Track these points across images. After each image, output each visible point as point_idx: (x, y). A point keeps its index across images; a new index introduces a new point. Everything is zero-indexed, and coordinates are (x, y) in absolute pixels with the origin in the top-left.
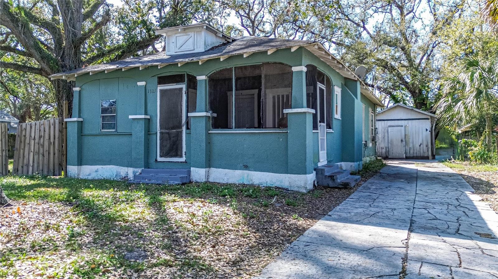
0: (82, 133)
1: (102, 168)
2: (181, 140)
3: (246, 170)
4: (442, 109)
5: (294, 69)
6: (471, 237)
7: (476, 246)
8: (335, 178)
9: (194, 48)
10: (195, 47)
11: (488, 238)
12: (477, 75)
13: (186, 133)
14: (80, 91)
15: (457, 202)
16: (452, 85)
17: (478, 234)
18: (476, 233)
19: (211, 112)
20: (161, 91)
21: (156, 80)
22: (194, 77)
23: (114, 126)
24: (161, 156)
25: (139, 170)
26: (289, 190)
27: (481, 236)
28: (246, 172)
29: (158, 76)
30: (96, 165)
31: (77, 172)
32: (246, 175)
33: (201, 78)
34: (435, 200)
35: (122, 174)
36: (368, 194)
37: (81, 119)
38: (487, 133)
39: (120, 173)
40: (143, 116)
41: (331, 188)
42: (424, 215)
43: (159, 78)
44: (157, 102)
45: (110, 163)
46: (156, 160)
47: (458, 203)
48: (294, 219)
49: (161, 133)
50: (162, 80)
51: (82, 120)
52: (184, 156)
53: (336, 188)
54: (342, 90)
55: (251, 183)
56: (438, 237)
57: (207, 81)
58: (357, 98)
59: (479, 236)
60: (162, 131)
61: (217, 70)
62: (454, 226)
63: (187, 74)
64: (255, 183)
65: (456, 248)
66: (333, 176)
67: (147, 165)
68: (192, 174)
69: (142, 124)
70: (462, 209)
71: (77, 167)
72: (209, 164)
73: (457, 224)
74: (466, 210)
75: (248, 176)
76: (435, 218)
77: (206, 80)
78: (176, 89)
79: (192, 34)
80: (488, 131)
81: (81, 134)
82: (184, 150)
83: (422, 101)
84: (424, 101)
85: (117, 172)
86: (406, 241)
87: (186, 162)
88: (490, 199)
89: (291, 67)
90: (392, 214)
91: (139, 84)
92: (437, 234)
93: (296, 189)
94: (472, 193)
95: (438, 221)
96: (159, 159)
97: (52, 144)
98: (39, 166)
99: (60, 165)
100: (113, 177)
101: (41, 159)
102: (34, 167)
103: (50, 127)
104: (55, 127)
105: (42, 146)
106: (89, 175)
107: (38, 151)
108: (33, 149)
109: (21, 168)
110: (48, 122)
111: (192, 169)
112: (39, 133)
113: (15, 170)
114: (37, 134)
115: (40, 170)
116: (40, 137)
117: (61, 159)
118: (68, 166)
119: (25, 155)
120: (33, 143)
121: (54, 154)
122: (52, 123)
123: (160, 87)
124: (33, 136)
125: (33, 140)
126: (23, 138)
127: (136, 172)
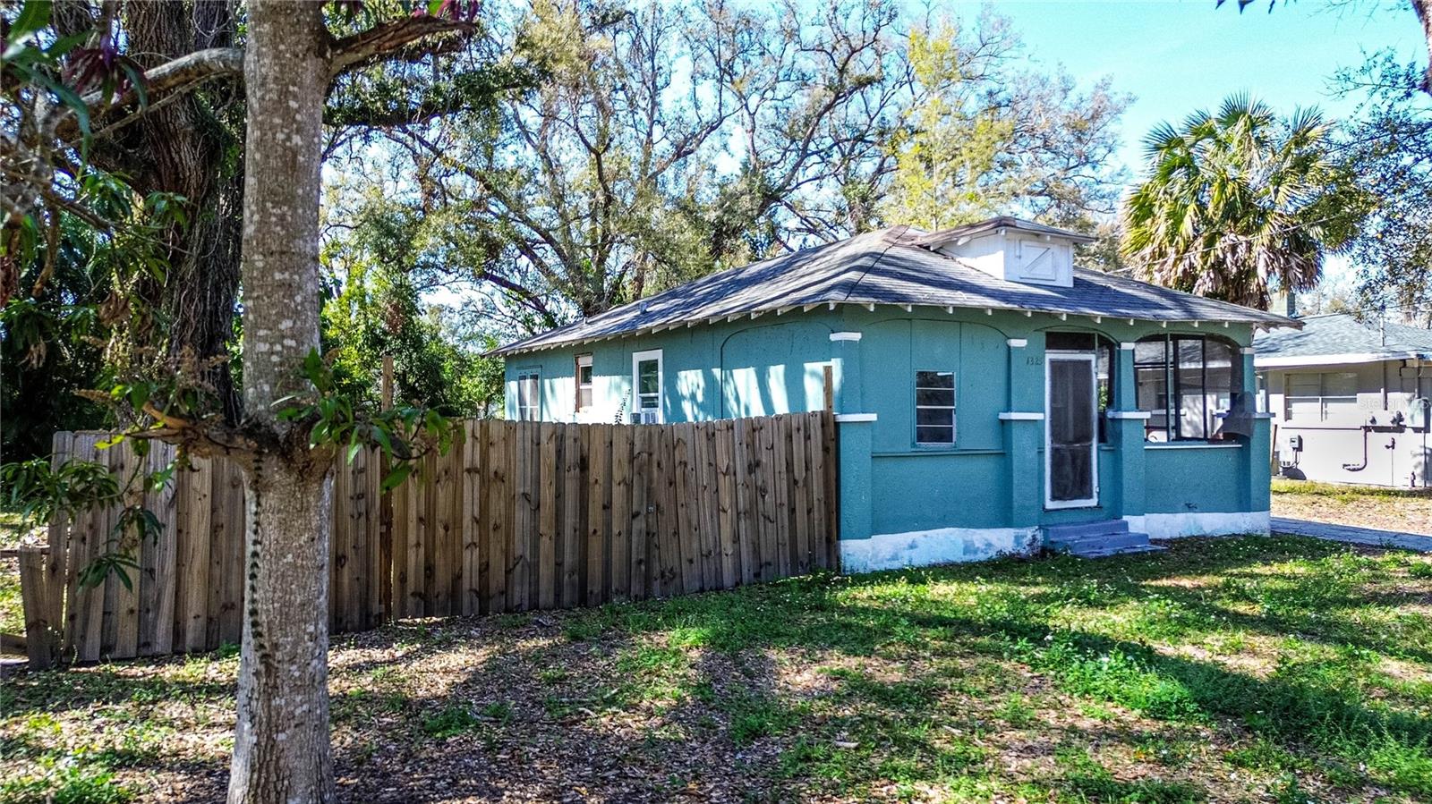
1: (925, 536)
2: (1091, 465)
3: (1190, 511)
5: (1244, 351)
13: (1099, 450)
14: (860, 343)
20: (1052, 362)
21: (1043, 339)
23: (945, 436)
24: (1054, 498)
28: (1190, 514)
29: (1047, 331)
30: (908, 531)
31: (870, 555)
32: (1192, 521)
33: (1127, 346)
35: (978, 544)
39: (973, 544)
43: (1048, 334)
44: (1045, 384)
45: (944, 521)
46: (1045, 507)
49: (1055, 451)
50: (1056, 340)
52: (1095, 494)
55: (1201, 533)
60: (1054, 445)
61: (1146, 335)
63: (1098, 335)
64: (1207, 532)
71: (869, 541)
75: (1195, 522)
77: (1133, 350)
78: (1080, 362)
79: (1054, 248)
82: (1095, 482)
85: (965, 542)
87: (1099, 507)
91: (1012, 343)
96: (1050, 505)
97: (801, 484)
98: (756, 551)
99: (829, 540)
100: (958, 556)
101: (762, 530)
102: (737, 555)
103: (789, 437)
104: (807, 438)
105: (763, 491)
106: (895, 558)
107: (748, 507)
108: (726, 501)
109: (685, 565)
110: (782, 423)
111: (1125, 518)
112: (745, 452)
113: (663, 575)
114: (741, 456)
115: (763, 561)
116: (750, 466)
117: (828, 526)
118: (843, 543)
119: (694, 523)
120: (724, 483)
121: (809, 511)
122: (795, 425)
123: (1050, 355)
124: (723, 463)
125: (725, 475)
126: (679, 471)
127: (1023, 537)
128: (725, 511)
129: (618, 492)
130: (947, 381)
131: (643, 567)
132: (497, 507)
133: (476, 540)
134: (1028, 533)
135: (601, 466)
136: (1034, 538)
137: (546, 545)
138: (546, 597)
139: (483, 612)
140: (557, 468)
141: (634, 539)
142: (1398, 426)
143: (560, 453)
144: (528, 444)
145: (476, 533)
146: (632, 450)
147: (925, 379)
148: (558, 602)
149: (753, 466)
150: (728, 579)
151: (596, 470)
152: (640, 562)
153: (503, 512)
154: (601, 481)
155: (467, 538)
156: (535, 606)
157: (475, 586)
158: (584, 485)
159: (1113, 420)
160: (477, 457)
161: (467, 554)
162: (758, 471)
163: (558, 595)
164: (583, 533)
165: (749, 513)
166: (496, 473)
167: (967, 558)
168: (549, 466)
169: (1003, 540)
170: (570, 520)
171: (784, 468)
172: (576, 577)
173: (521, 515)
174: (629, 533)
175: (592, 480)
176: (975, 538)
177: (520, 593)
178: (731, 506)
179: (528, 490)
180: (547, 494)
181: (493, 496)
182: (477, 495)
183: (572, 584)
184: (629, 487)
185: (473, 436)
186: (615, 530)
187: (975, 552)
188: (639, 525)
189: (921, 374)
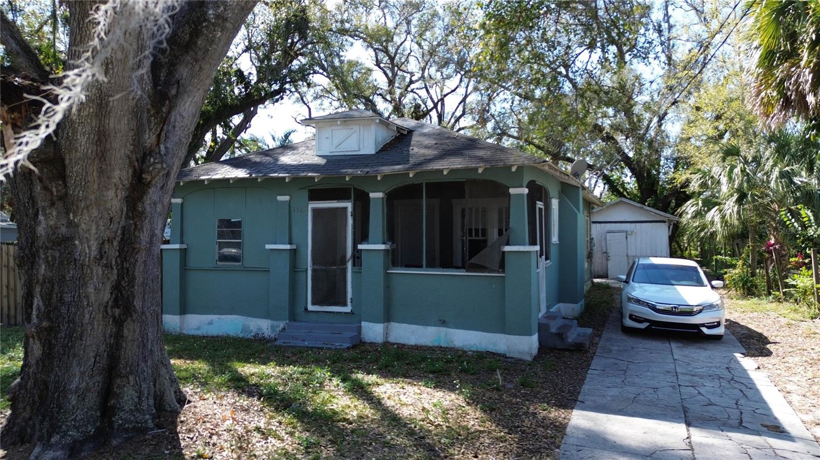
0: (185, 266)
1: (219, 318)
2: (345, 281)
3: (443, 326)
4: (689, 216)
5: (512, 191)
6: (758, 432)
7: (766, 445)
8: (564, 336)
9: (359, 146)
10: (361, 147)
11: (777, 431)
12: (737, 170)
13: (353, 272)
14: (182, 204)
15: (729, 374)
16: (701, 181)
17: (765, 427)
18: (762, 425)
19: (390, 243)
20: (314, 210)
21: (306, 194)
22: (366, 192)
24: (313, 303)
25: (281, 325)
26: (507, 358)
27: (768, 430)
28: (443, 330)
29: (312, 188)
30: (209, 314)
31: (178, 324)
32: (443, 334)
33: (375, 195)
34: (700, 370)
35: (251, 328)
36: (613, 360)
37: (184, 246)
38: (751, 248)
39: (249, 327)
40: (288, 247)
41: (559, 350)
42: (694, 398)
43: (310, 191)
44: (308, 225)
45: (232, 312)
46: (306, 309)
47: (730, 376)
48: (544, 410)
49: (314, 271)
50: (316, 194)
51: (186, 247)
52: (349, 304)
53: (566, 350)
54: (559, 202)
55: (451, 345)
56: (721, 432)
57: (385, 200)
58: (579, 211)
59: (766, 429)
60: (315, 267)
61: (400, 185)
62: (735, 414)
63: (354, 188)
64: (457, 346)
65: (745, 448)
66: (562, 334)
67: (293, 317)
68: (364, 331)
69: (286, 258)
70: (737, 385)
71: (178, 316)
72: (388, 317)
73: (737, 411)
74: (744, 388)
75: (446, 335)
76: (709, 402)
77: (383, 198)
78: (337, 209)
79: (356, 128)
80: (752, 246)
81: (184, 268)
82: (349, 295)
83: (651, 187)
84: (653, 186)
85: (243, 325)
86: (688, 440)
87: (352, 313)
88: (767, 365)
89: (509, 188)
90: (656, 397)
91: (280, 198)
92: (719, 427)
93: (517, 356)
94: (743, 356)
95: (715, 407)
96: (311, 307)
100: (237, 333)
106: (199, 328)
111: (363, 324)
123: (312, 205)
127: (277, 327)
130: (238, 224)
136: (284, 329)
147: (222, 223)
167: (241, 335)
176: (250, 323)
187: (250, 332)
189: (221, 221)
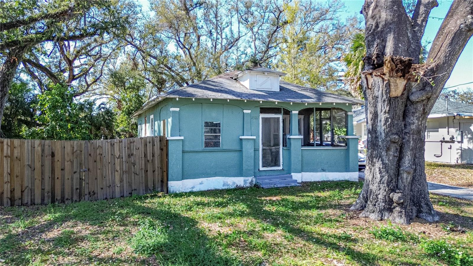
0: (183, 150)
1: (207, 180)
2: (279, 155)
3: (323, 172)
13: (283, 149)
14: (179, 111)
20: (263, 118)
21: (259, 110)
23: (217, 144)
24: (263, 166)
29: (261, 107)
30: (200, 178)
31: (181, 186)
32: (324, 175)
33: (294, 112)
35: (229, 183)
39: (227, 183)
43: (261, 108)
44: (260, 126)
45: (215, 175)
46: (259, 170)
49: (263, 150)
50: (264, 110)
52: (281, 165)
55: (328, 180)
60: (264, 147)
63: (283, 108)
64: (330, 179)
68: (293, 177)
69: (252, 144)
71: (181, 181)
77: (298, 114)
78: (275, 118)
82: (281, 161)
85: (224, 182)
87: (283, 169)
91: (246, 111)
93: (353, 180)
96: (261, 169)
97: (150, 161)
98: (130, 185)
99: (162, 181)
100: (220, 187)
101: (133, 178)
102: (122, 187)
103: (146, 145)
104: (153, 145)
105: (134, 164)
106: (193, 187)
107: (127, 169)
108: (118, 168)
109: (99, 190)
110: (143, 141)
111: (292, 174)
112: (127, 150)
113: (89, 193)
114: (125, 152)
115: (133, 189)
116: (129, 155)
117: (163, 176)
118: (169, 182)
119: (104, 175)
120: (117, 161)
121: (154, 171)
122: (148, 140)
123: (262, 116)
124: (117, 154)
125: (118, 158)
126: (98, 157)
127: (247, 180)
128: (117, 171)
129: (67, 165)
130: (218, 125)
131: (78, 191)
132: (17, 170)
133: (9, 181)
134: (250, 179)
135: (60, 155)
136: (252, 181)
137: (38, 183)
138: (38, 200)
139: (12, 205)
140: (42, 156)
141: (75, 181)
142: (452, 140)
143: (43, 151)
144: (30, 148)
145: (9, 178)
146: (73, 150)
147: (207, 124)
148: (43, 203)
149: (130, 155)
150: (117, 194)
151: (58, 157)
152: (77, 189)
153: (20, 171)
154: (60, 160)
155: (6, 180)
156: (33, 203)
157: (9, 196)
158: (53, 162)
159: (289, 139)
160: (9, 152)
161: (5, 186)
162: (132, 157)
163: (43, 200)
164: (53, 179)
165: (128, 172)
166: (17, 157)
167: (224, 188)
168: (39, 155)
169: (240, 181)
170: (48, 174)
171: (143, 156)
172: (50, 194)
173: (27, 172)
174: (72, 179)
175: (56, 160)
176: (228, 180)
177: (27, 199)
178: (120, 169)
179: (30, 163)
180: (38, 165)
181: (16, 166)
182: (9, 165)
183: (48, 197)
184: (72, 162)
185: (7, 144)
186: (66, 178)
187: (228, 185)
188: (76, 176)
189: (206, 123)
